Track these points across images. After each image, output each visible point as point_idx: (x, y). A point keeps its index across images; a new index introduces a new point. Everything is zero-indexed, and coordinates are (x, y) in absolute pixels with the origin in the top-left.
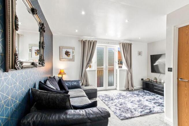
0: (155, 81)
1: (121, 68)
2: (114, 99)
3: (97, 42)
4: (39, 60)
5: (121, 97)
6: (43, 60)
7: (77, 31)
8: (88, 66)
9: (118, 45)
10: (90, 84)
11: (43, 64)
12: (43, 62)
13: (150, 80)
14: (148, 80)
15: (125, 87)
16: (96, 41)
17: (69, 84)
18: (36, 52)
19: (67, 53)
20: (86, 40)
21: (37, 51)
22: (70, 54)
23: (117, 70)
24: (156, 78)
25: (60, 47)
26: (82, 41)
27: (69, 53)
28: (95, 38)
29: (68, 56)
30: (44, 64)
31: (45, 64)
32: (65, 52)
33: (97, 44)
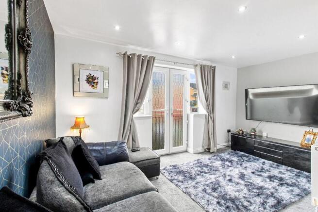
0: (253, 135)
1: (196, 111)
2: (195, 177)
3: (156, 61)
4: (6, 93)
5: (205, 169)
6: (27, 93)
7: (117, 28)
8: (136, 108)
9: (191, 68)
10: (141, 146)
11: (27, 107)
12: (24, 101)
13: (244, 133)
14: (241, 132)
15: (203, 147)
16: (154, 58)
17: (100, 153)
18: (5, 72)
19: (91, 80)
20: (134, 55)
21: (7, 70)
22: (97, 82)
23: (188, 115)
24: (254, 129)
25: (73, 65)
26: (124, 55)
27: (95, 79)
28: (151, 51)
29: (93, 86)
30: (30, 106)
31: (34, 105)
32: (85, 78)
33: (155, 64)
